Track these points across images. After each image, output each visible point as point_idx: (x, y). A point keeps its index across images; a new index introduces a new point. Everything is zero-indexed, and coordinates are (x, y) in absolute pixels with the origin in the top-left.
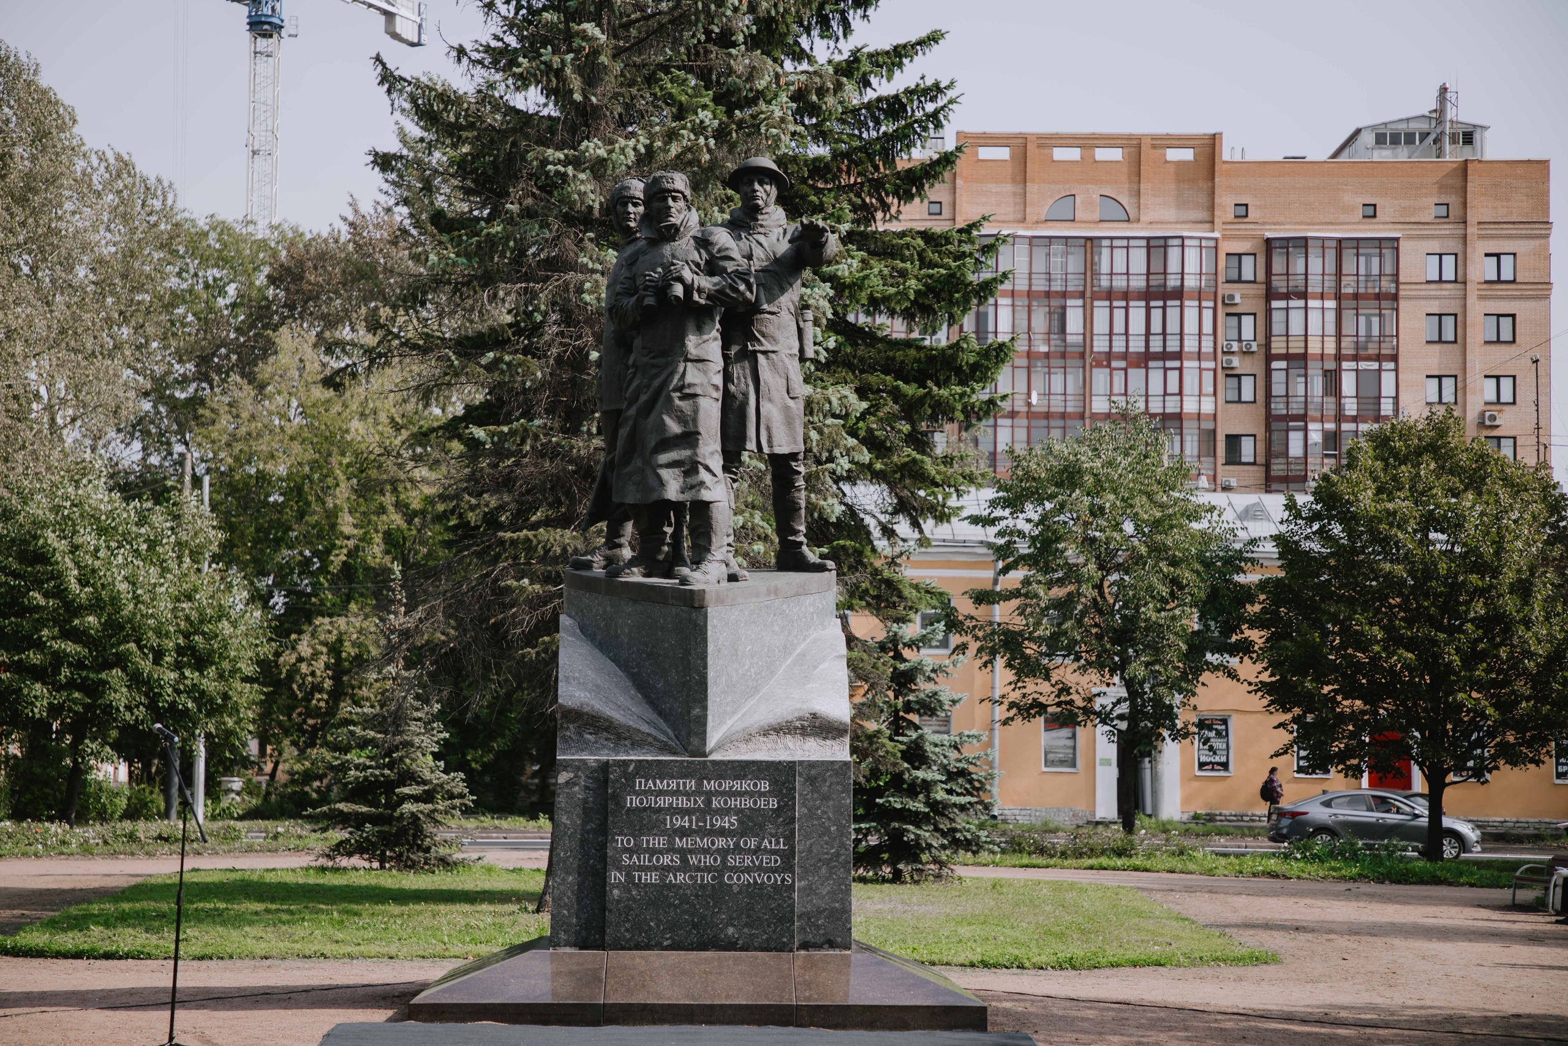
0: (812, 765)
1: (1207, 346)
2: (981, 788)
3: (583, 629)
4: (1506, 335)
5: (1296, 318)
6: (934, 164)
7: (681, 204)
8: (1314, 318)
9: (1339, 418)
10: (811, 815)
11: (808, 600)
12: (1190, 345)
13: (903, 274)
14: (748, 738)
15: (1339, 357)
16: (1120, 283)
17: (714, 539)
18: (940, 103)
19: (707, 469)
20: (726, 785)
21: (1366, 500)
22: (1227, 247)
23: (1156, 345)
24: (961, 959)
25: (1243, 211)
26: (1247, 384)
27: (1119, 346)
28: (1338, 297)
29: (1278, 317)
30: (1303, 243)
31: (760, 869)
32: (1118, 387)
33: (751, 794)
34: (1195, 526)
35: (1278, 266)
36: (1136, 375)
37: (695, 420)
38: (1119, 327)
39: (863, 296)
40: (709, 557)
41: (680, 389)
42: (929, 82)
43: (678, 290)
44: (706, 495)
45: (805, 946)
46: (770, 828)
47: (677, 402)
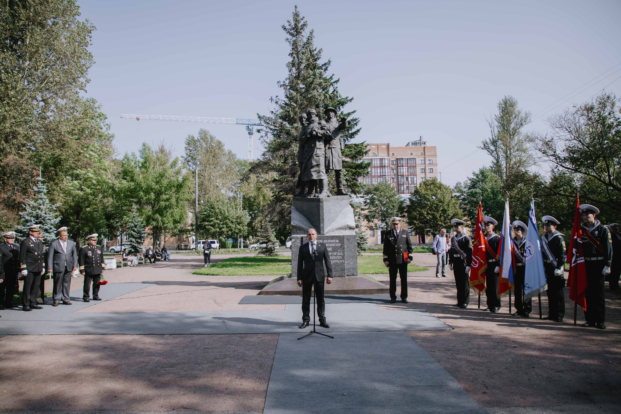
0: (348, 236)
1: (389, 174)
2: (366, 240)
3: (296, 209)
4: (431, 172)
5: (402, 170)
6: (356, 132)
7: (314, 116)
8: (404, 169)
9: (408, 184)
10: (348, 247)
11: (344, 201)
12: (387, 174)
13: (351, 151)
14: (333, 231)
15: (408, 175)
16: (376, 165)
17: (324, 187)
18: (357, 121)
19: (322, 172)
20: (329, 241)
21: (423, 192)
22: (391, 160)
23: (382, 174)
24: (372, 272)
25: (393, 154)
26: (395, 179)
27: (376, 174)
28: (408, 166)
29: (399, 170)
30: (402, 159)
31: (337, 259)
32: (376, 180)
33: (334, 243)
34: (396, 197)
35: (399, 162)
36: (379, 178)
37: (319, 162)
38: (376, 172)
39: (344, 154)
40: (323, 191)
41: (316, 155)
42: (354, 118)
43: (314, 133)
44: (322, 178)
45: (348, 276)
46: (339, 250)
47: (315, 158)
